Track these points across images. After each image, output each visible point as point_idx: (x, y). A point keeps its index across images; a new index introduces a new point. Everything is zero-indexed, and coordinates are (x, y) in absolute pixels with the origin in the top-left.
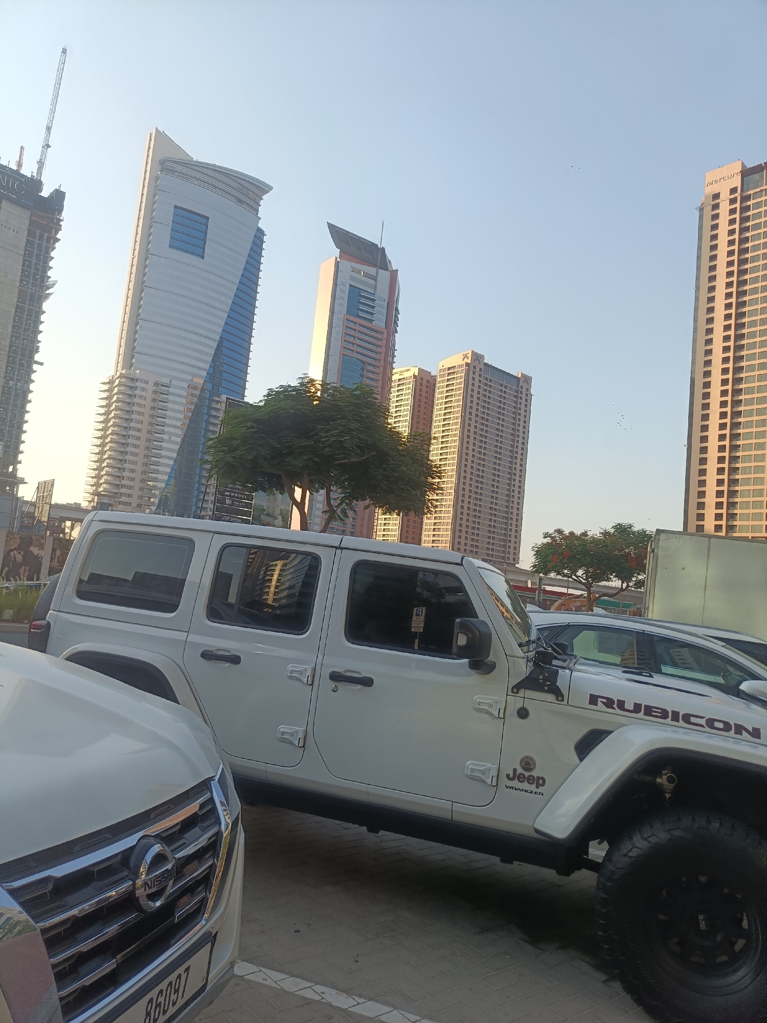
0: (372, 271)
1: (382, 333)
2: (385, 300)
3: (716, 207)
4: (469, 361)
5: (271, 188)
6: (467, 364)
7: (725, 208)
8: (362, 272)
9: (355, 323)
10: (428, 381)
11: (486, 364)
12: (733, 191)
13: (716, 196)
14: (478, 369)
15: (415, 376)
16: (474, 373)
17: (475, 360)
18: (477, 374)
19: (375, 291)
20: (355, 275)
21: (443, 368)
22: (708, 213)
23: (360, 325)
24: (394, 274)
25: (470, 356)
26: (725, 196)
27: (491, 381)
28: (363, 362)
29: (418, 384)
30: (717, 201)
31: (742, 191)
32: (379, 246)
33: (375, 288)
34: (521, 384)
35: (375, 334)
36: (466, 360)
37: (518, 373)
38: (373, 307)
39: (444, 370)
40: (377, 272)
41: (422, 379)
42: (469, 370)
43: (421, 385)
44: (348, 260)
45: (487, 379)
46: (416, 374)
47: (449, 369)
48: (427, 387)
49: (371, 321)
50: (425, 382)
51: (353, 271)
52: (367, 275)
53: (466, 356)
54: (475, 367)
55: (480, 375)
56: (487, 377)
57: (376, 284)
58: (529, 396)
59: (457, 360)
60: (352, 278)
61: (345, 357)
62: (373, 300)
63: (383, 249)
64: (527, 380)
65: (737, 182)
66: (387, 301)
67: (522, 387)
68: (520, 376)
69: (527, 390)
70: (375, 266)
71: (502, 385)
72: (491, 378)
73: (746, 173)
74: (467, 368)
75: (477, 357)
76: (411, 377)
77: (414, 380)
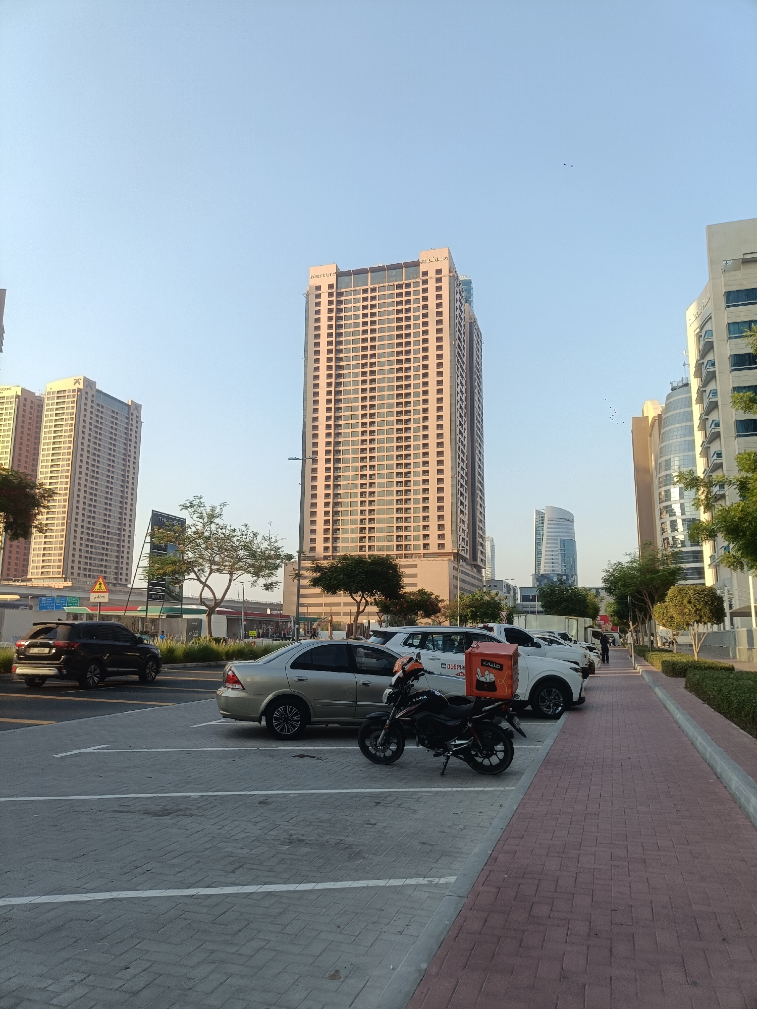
3: (318, 296)
4: (81, 387)
6: (79, 390)
7: (325, 299)
10: (32, 402)
11: (98, 391)
12: (331, 286)
13: (318, 288)
14: (90, 396)
15: (17, 396)
16: (86, 399)
17: (87, 387)
18: (89, 400)
21: (51, 391)
22: (313, 300)
25: (82, 381)
26: (325, 290)
27: (102, 407)
29: (21, 404)
30: (319, 292)
31: (337, 288)
34: (132, 411)
36: (77, 386)
37: (128, 401)
39: (53, 393)
41: (25, 399)
42: (81, 395)
43: (25, 405)
45: (98, 405)
46: (19, 393)
47: (59, 392)
48: (31, 407)
50: (28, 402)
53: (77, 381)
54: (87, 393)
55: (92, 401)
56: (99, 403)
58: (139, 422)
59: (68, 384)
64: (138, 407)
65: (333, 280)
67: (132, 414)
68: (130, 404)
69: (137, 417)
71: (113, 412)
72: (103, 405)
73: (339, 274)
74: (79, 393)
75: (89, 383)
76: (12, 397)
77: (17, 400)
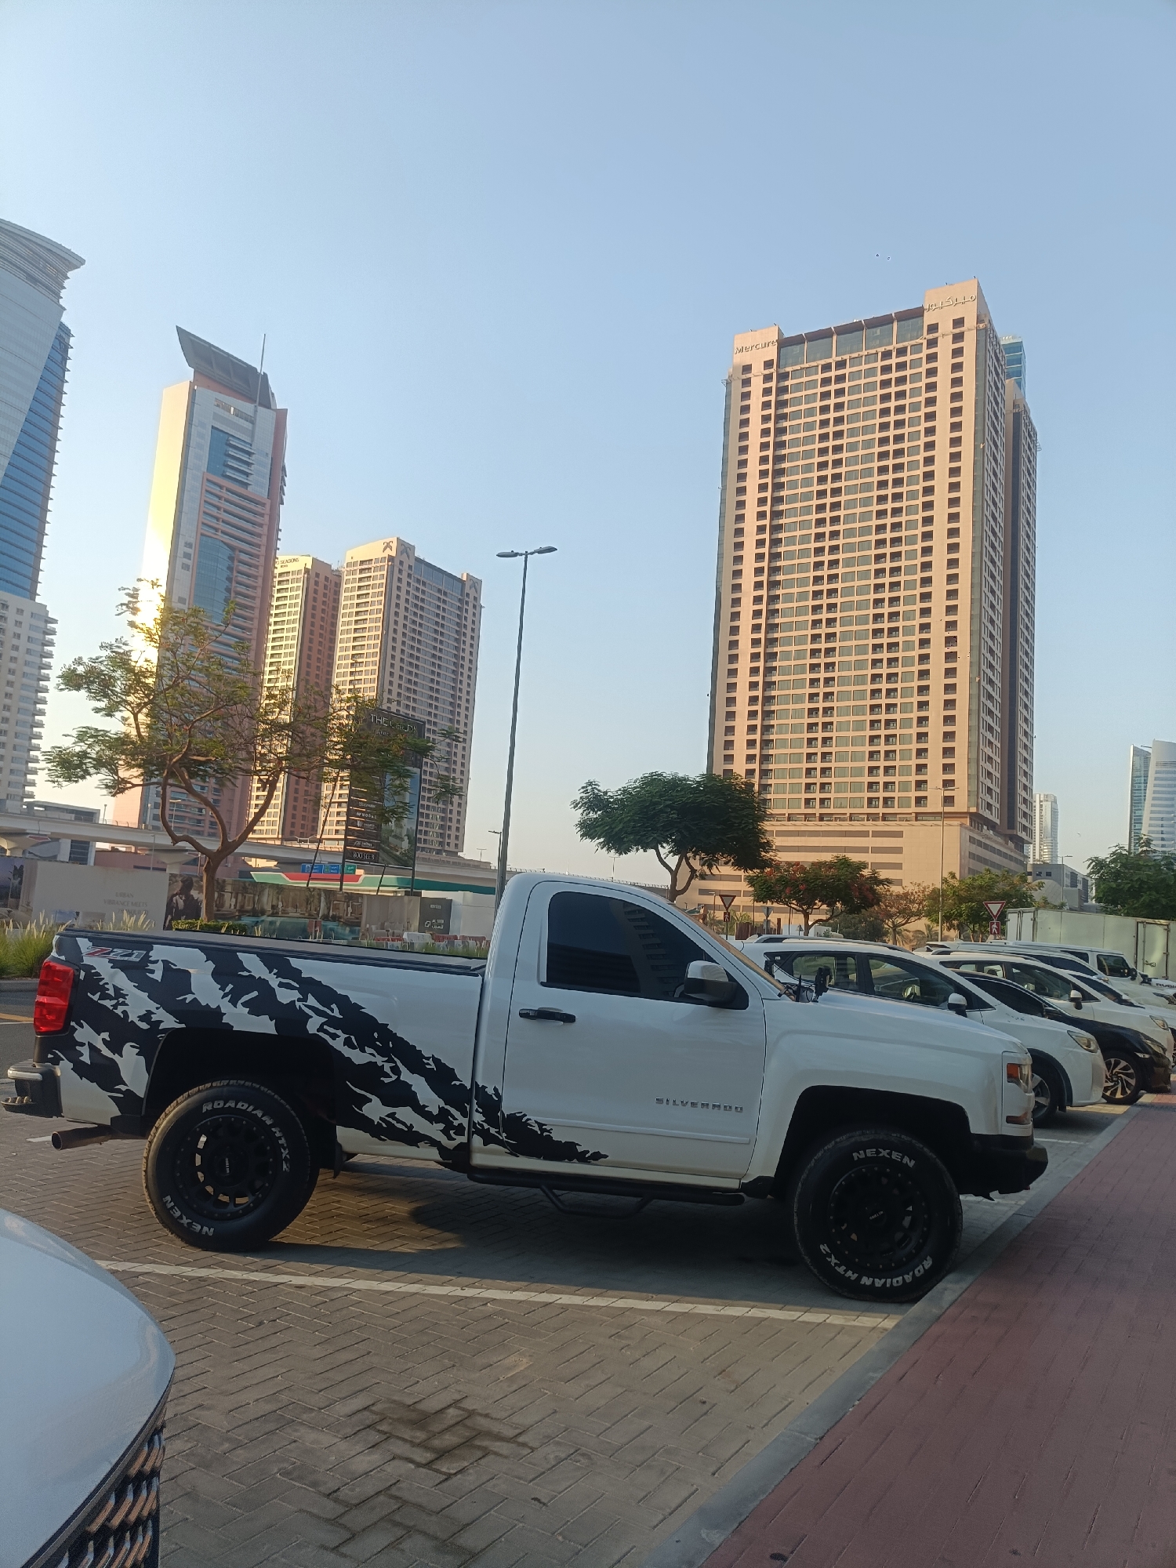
0: (248, 408)
1: (263, 505)
2: (267, 454)
3: (747, 382)
4: (393, 554)
5: (82, 262)
6: (391, 558)
7: (757, 386)
8: (232, 409)
9: (221, 487)
10: (326, 579)
11: (418, 560)
12: (768, 364)
13: (747, 369)
14: (406, 566)
15: (307, 571)
16: (400, 571)
17: (402, 553)
19: (252, 441)
20: (221, 412)
22: (738, 389)
23: (228, 490)
24: (281, 416)
25: (394, 545)
27: (424, 584)
28: (232, 548)
29: (312, 582)
30: (748, 376)
31: (778, 366)
32: (259, 371)
33: (252, 434)
34: (467, 590)
35: (252, 506)
36: (388, 552)
37: (463, 574)
38: (249, 464)
39: (355, 564)
40: (256, 411)
41: (317, 575)
42: (393, 566)
43: (316, 583)
44: (209, 387)
45: (418, 581)
46: (309, 566)
47: (362, 562)
48: (326, 587)
49: (246, 485)
50: (322, 579)
51: (218, 406)
52: (238, 414)
53: (388, 546)
54: (401, 563)
55: (409, 576)
56: (419, 578)
57: (254, 428)
58: (477, 607)
59: (375, 550)
60: (216, 417)
61: (204, 538)
62: (249, 454)
63: (265, 375)
64: (476, 584)
65: (772, 353)
66: (270, 456)
67: (468, 595)
68: (465, 579)
69: (475, 599)
70: (252, 400)
71: (439, 591)
72: (425, 580)
73: (783, 343)
74: (390, 563)
75: (405, 548)
77: (306, 575)
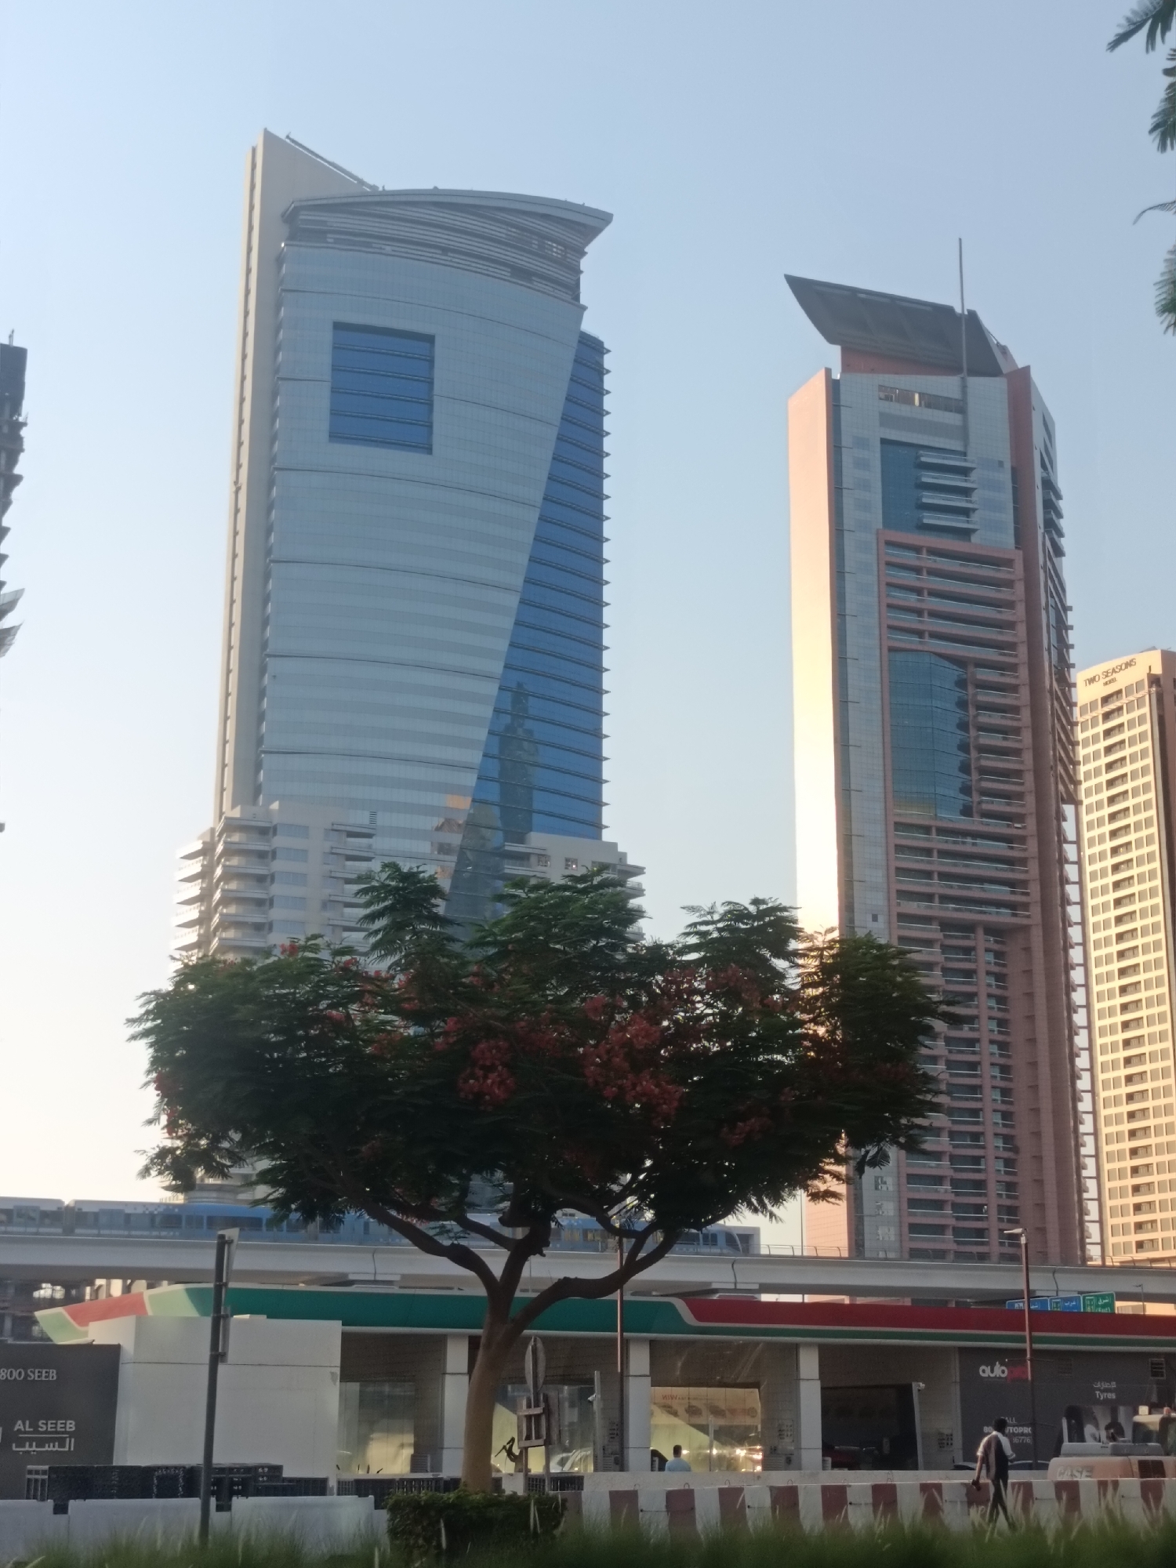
0: (946, 385)
1: (1009, 563)
2: (1001, 464)
5: (605, 219)
8: (917, 397)
9: (917, 549)
15: (1154, 680)
19: (966, 445)
20: (896, 409)
23: (934, 552)
24: (1020, 385)
28: (960, 662)
29: (1169, 700)
32: (958, 310)
33: (964, 433)
35: (986, 571)
38: (966, 492)
40: (964, 388)
44: (873, 371)
49: (965, 534)
51: (888, 398)
52: (932, 402)
57: (965, 421)
60: (886, 419)
61: (899, 657)
62: (965, 472)
63: (973, 316)
66: (1008, 465)
70: (953, 369)
76: (1139, 685)
77: (1154, 689)
